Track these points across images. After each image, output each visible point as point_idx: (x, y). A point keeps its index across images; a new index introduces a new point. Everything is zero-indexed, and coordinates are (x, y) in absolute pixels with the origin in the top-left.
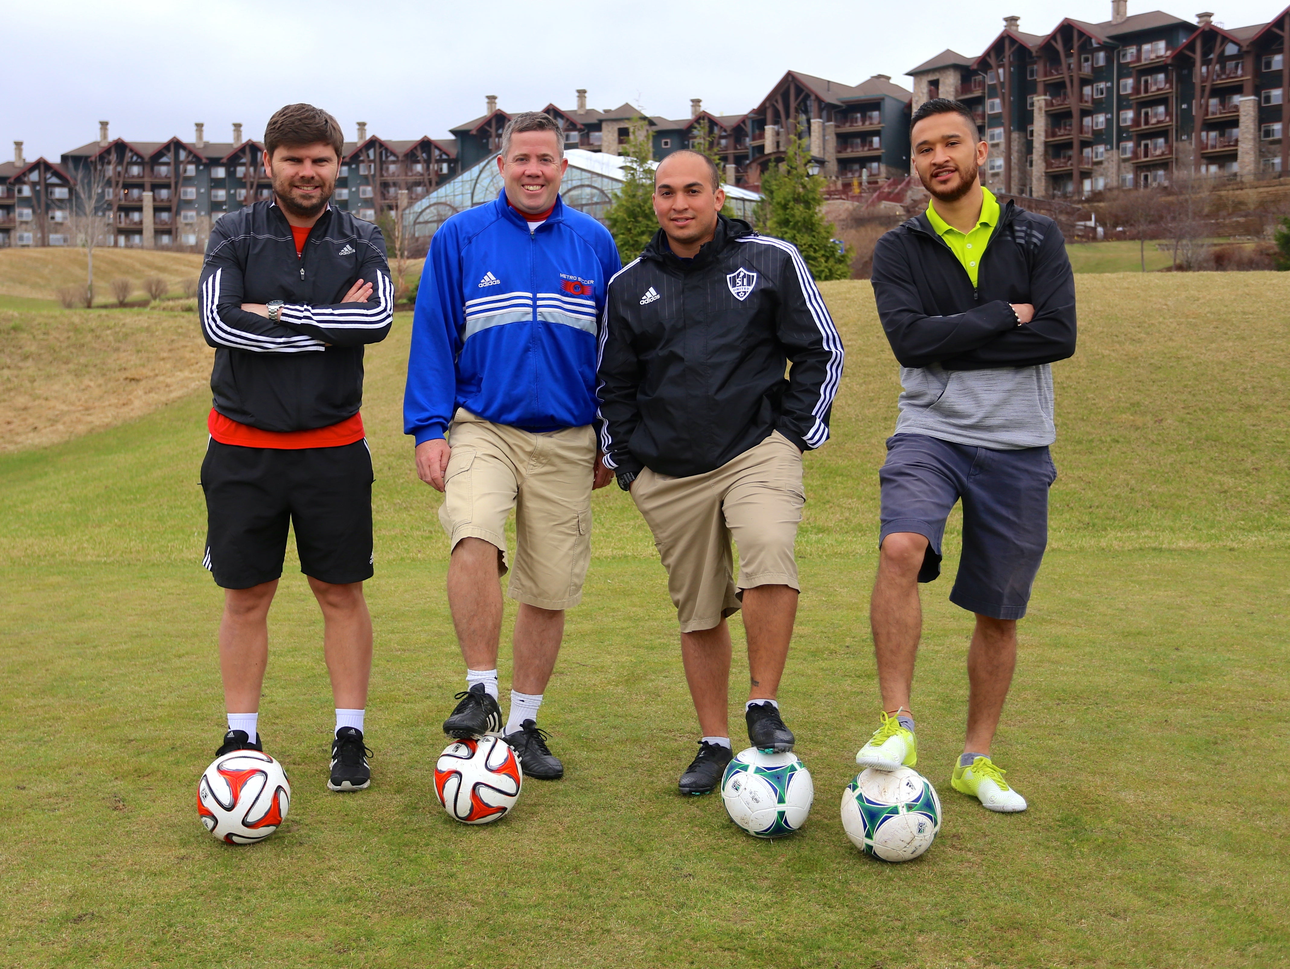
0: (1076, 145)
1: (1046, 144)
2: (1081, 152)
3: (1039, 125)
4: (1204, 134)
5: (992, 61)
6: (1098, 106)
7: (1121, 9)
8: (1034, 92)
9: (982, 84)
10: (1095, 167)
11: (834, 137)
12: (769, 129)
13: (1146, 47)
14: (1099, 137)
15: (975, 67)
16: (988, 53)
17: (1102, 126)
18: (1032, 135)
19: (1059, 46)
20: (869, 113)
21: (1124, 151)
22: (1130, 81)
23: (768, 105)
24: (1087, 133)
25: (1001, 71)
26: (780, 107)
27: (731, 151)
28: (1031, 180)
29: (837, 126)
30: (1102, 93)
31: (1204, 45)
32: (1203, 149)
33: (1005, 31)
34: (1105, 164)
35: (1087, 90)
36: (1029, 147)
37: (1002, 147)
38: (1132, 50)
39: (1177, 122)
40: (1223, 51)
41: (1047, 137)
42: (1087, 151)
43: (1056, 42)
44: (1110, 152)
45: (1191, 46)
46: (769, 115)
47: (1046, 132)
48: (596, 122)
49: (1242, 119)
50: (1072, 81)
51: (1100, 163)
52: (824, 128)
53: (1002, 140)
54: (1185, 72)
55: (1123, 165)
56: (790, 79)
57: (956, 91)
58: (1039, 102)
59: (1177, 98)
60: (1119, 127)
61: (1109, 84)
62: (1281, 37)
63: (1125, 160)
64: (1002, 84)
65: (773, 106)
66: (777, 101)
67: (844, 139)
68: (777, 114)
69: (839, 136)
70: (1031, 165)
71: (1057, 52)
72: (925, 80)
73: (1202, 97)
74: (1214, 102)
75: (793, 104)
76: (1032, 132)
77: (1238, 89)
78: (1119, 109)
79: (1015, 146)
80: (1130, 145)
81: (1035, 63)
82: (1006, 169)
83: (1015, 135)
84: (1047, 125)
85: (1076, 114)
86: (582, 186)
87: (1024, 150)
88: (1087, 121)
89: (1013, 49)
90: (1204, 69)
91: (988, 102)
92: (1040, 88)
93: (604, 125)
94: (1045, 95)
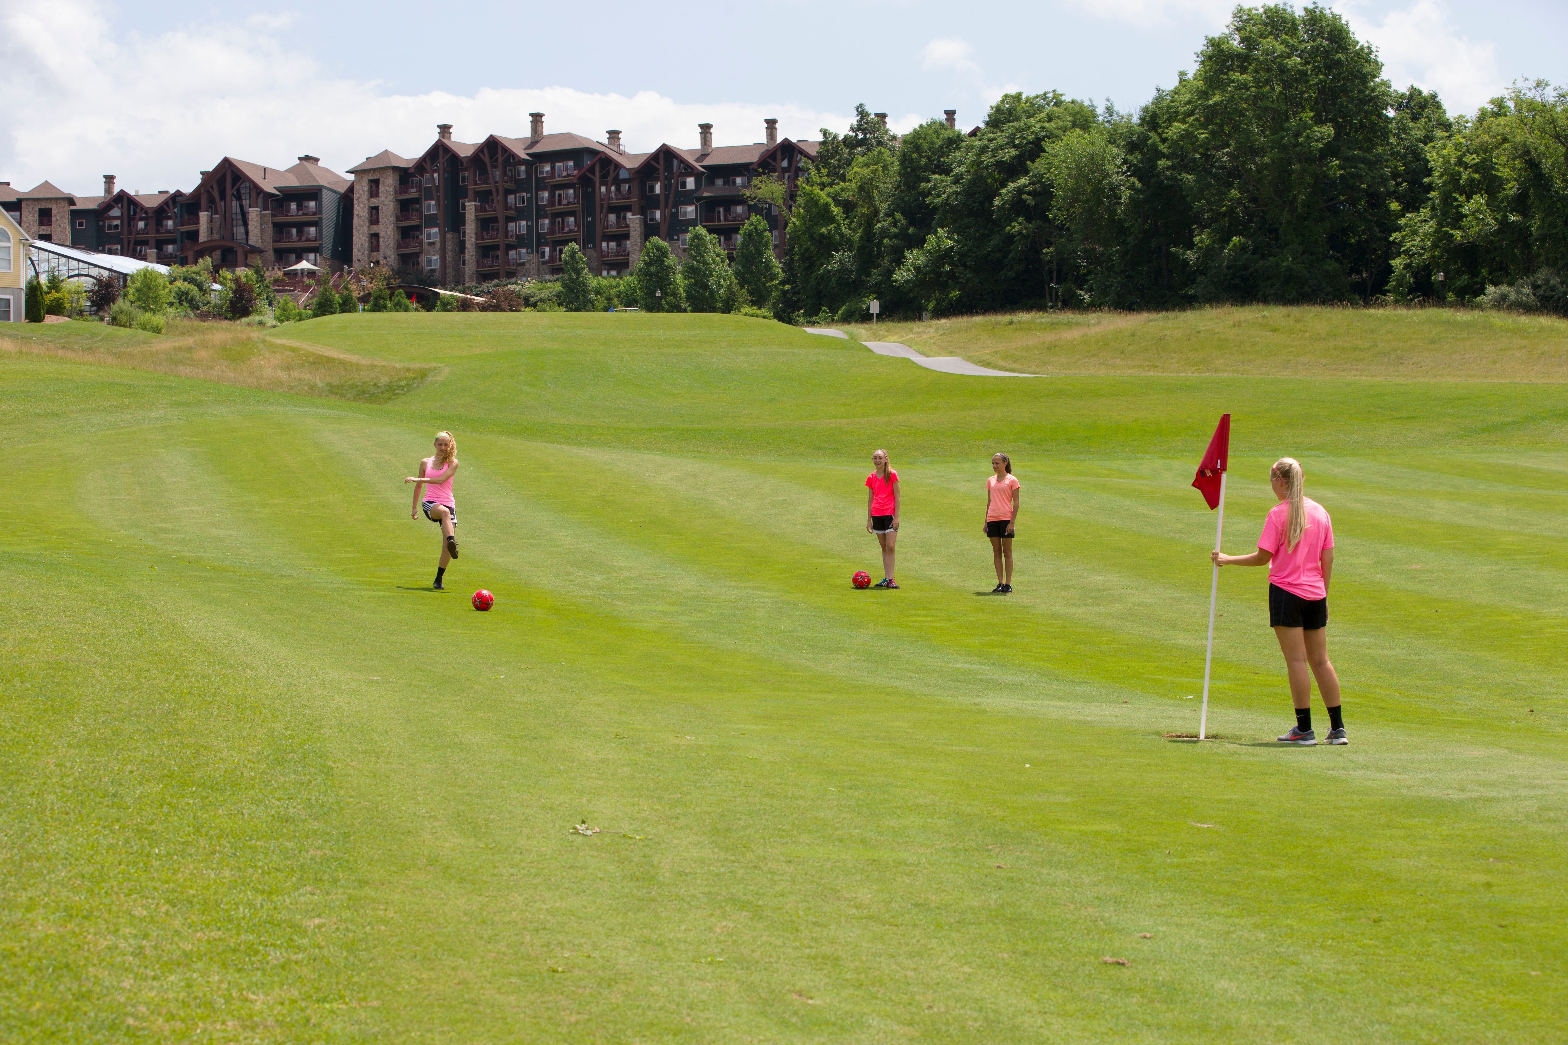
0: (502, 247)
1: (478, 247)
2: (507, 254)
3: (470, 228)
4: (604, 244)
5: (428, 166)
6: (520, 214)
7: (539, 129)
8: (466, 196)
9: (419, 186)
10: (519, 268)
11: (271, 225)
12: (204, 216)
13: (559, 165)
14: (521, 242)
15: (413, 171)
16: (424, 159)
17: (524, 231)
18: (464, 236)
19: (486, 159)
20: (305, 203)
21: (543, 254)
22: (546, 194)
23: (202, 191)
24: (512, 237)
25: (436, 175)
26: (216, 194)
27: (152, 235)
28: (464, 278)
29: (274, 215)
30: (523, 203)
31: (601, 169)
32: (603, 256)
33: (439, 140)
34: (528, 266)
35: (511, 198)
36: (461, 247)
37: (438, 245)
38: (547, 168)
39: (583, 232)
40: (618, 175)
41: (477, 239)
42: (512, 253)
43: (484, 155)
44: (531, 255)
45: (592, 169)
46: (204, 201)
47: (476, 234)
48: (14, 199)
49: (632, 234)
50: (497, 191)
51: (523, 264)
52: (262, 217)
53: (437, 239)
54: (589, 190)
55: (542, 267)
56: (227, 166)
57: (395, 191)
58: (470, 208)
59: (583, 212)
60: (538, 233)
61: (529, 195)
62: (658, 169)
63: (544, 263)
64: (438, 187)
65: (209, 192)
66: (212, 187)
67: (280, 229)
68: (211, 201)
69: (275, 225)
70: (464, 264)
71: (485, 164)
72: (366, 179)
73: (601, 212)
74: (612, 217)
75: (229, 192)
76: (464, 233)
77: (628, 208)
78: (538, 217)
79: (450, 246)
80: (547, 249)
81: (465, 170)
82: (441, 266)
83: (449, 236)
84: (477, 229)
85: (501, 220)
86: (79, 275)
87: (457, 249)
88: (512, 226)
89: (446, 158)
90: (603, 189)
91: (425, 203)
92: (471, 194)
93: (24, 205)
94: (475, 201)
